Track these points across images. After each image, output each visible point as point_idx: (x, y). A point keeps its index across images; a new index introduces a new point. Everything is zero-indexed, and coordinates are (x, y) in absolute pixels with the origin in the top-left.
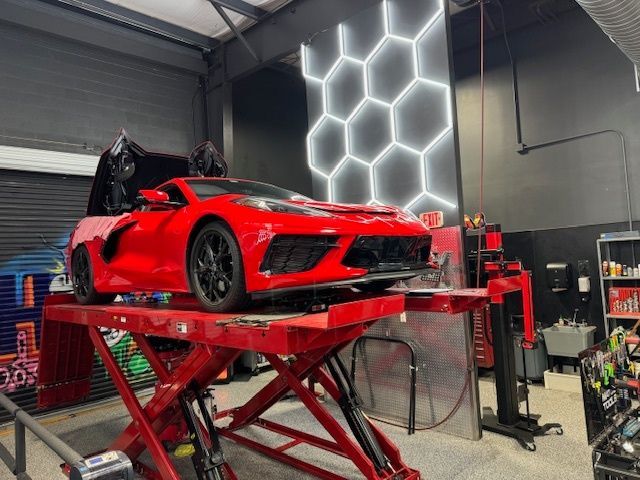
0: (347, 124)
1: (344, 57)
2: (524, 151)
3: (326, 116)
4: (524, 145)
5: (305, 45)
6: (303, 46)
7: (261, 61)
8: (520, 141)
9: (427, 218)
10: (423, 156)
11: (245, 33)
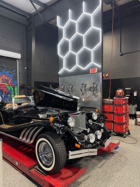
0: (70, 41)
1: (70, 20)
2: (122, 55)
3: (64, 38)
4: (122, 53)
5: (59, 16)
6: (58, 16)
7: (45, 21)
8: (121, 52)
9: (92, 70)
10: (92, 51)
11: (40, 12)
